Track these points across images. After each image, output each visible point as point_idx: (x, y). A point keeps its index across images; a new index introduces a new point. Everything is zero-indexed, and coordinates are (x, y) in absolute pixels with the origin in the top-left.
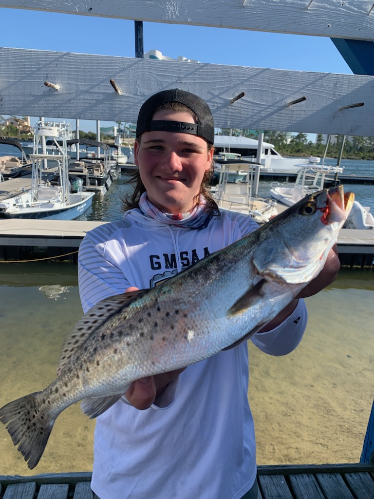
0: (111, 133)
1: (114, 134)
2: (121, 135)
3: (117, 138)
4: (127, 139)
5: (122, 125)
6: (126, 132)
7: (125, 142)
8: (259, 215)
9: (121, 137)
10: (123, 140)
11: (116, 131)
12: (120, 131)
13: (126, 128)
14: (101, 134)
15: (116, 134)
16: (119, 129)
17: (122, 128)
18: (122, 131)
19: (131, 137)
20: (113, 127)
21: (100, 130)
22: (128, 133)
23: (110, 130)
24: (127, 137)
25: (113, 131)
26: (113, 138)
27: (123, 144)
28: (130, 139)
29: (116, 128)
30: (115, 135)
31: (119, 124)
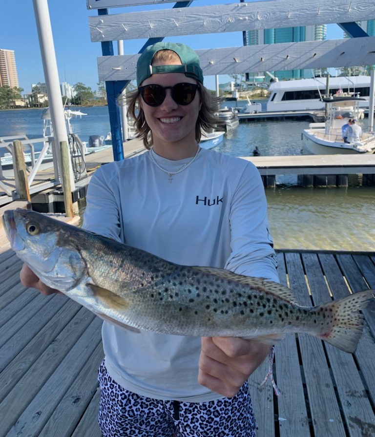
0: (228, 88)
1: (231, 89)
2: (238, 89)
3: (234, 93)
4: (244, 93)
5: (239, 79)
6: (243, 86)
7: (242, 95)
8: (361, 145)
9: (238, 91)
10: (240, 94)
11: (233, 86)
12: (237, 85)
13: (243, 81)
14: (220, 91)
15: (233, 88)
16: (236, 83)
17: (239, 82)
18: (238, 85)
19: (248, 90)
20: (230, 82)
21: (219, 87)
22: (245, 86)
23: (228, 86)
24: (244, 91)
25: (230, 86)
26: (230, 93)
27: (240, 97)
28: (246, 92)
29: (233, 83)
30: (233, 90)
31: (236, 78)
